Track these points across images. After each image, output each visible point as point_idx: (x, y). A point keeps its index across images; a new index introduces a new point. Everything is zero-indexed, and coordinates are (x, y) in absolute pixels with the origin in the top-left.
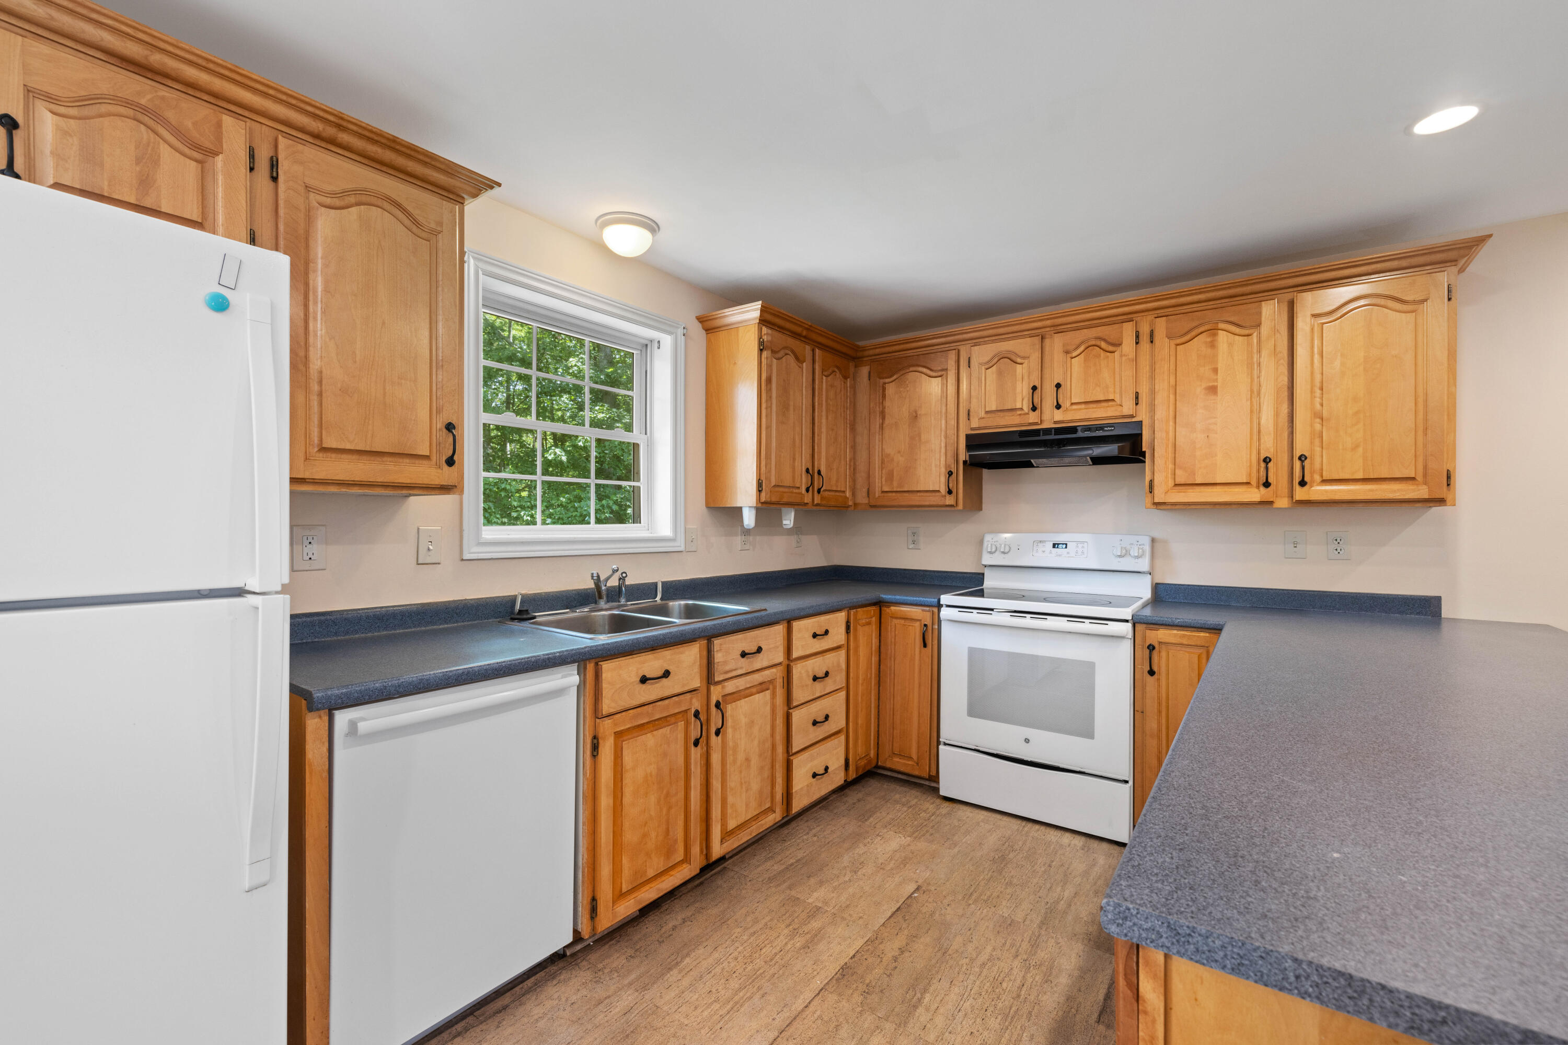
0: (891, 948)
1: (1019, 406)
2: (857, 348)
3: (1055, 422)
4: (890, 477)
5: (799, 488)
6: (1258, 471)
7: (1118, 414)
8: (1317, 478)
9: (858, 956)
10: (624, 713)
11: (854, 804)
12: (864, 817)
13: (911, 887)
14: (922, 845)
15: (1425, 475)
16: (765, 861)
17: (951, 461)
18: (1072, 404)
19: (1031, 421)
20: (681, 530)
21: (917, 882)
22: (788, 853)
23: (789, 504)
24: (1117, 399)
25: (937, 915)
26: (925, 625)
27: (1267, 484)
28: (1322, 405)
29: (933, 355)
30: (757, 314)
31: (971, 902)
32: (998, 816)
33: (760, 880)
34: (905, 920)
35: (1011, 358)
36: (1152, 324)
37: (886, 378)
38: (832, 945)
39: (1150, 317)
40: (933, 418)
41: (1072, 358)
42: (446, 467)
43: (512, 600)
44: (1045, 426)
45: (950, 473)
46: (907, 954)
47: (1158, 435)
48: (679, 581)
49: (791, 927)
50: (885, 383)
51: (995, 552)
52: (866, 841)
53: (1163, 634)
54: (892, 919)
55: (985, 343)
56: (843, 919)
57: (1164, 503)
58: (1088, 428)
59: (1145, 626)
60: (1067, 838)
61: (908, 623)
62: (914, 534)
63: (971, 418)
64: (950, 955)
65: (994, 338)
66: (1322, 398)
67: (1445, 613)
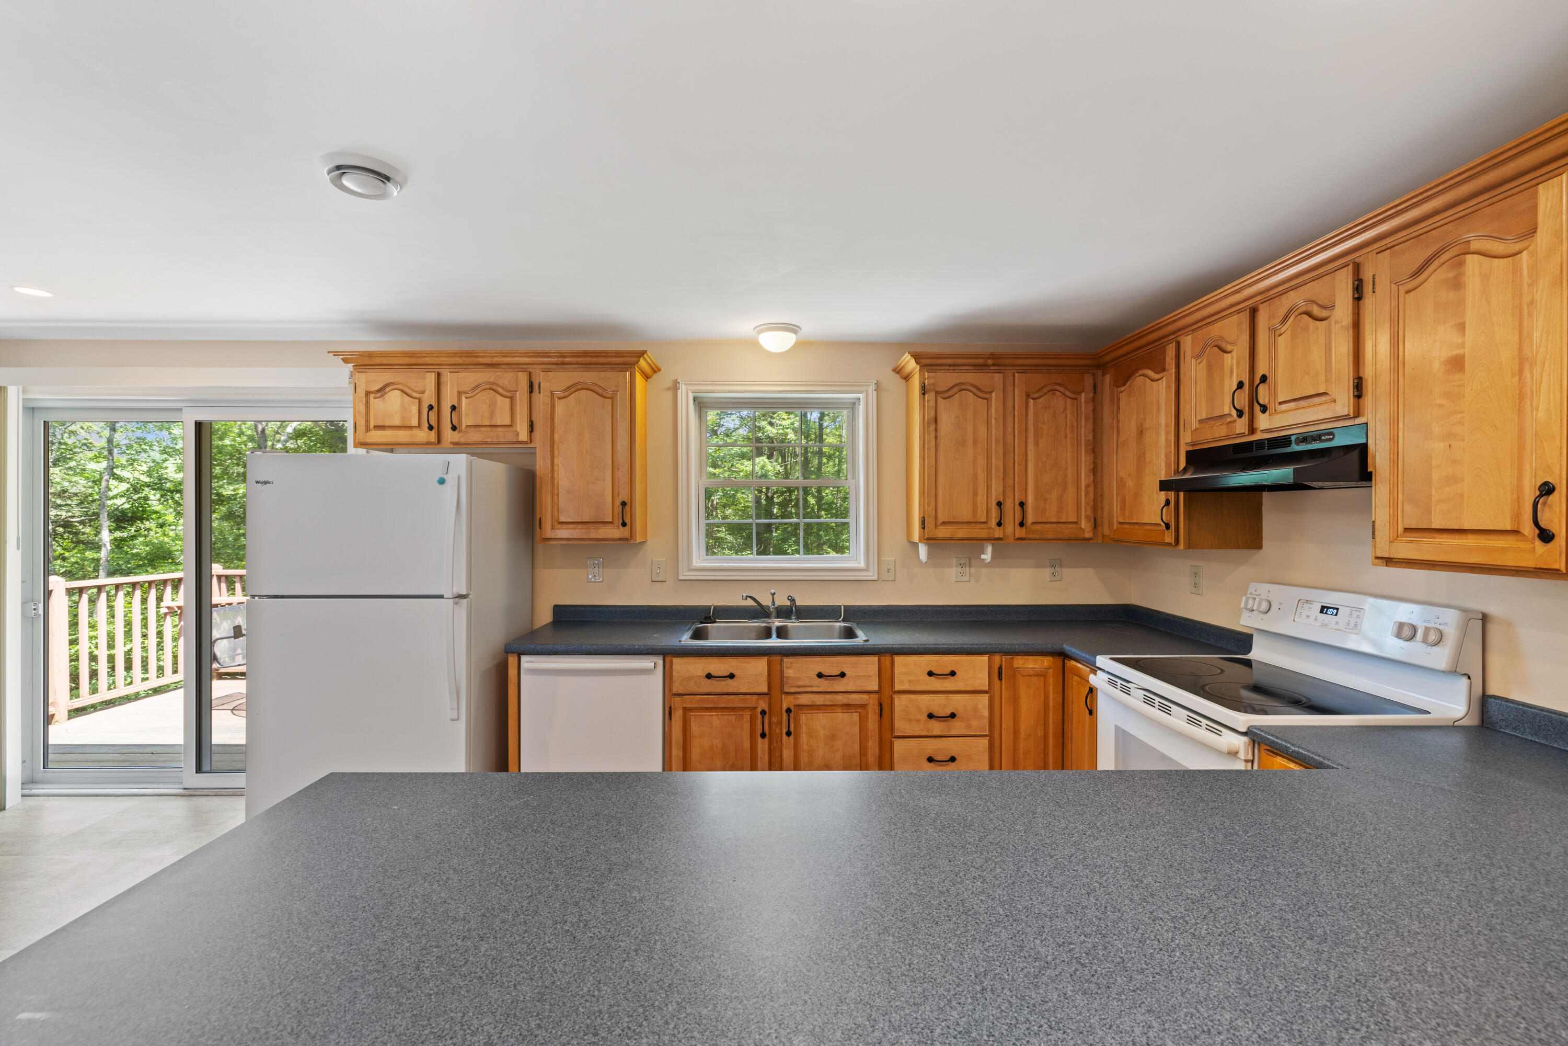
1: (1226, 411)
3: (1263, 432)
4: (1125, 506)
5: (984, 523)
7: (1330, 415)
10: (691, 697)
18: (1280, 403)
19: (1237, 432)
20: (874, 562)
23: (988, 539)
24: (1325, 393)
26: (1091, 689)
27: (1546, 536)
29: (1155, 352)
35: (1221, 346)
37: (1121, 386)
39: (1373, 253)
40: (1154, 432)
41: (1279, 336)
42: (621, 527)
43: (708, 608)
44: (1256, 436)
45: (1167, 503)
50: (1120, 393)
51: (1253, 610)
55: (1199, 329)
57: (1390, 559)
58: (1304, 439)
61: (1081, 682)
62: (1196, 575)
63: (1186, 430)
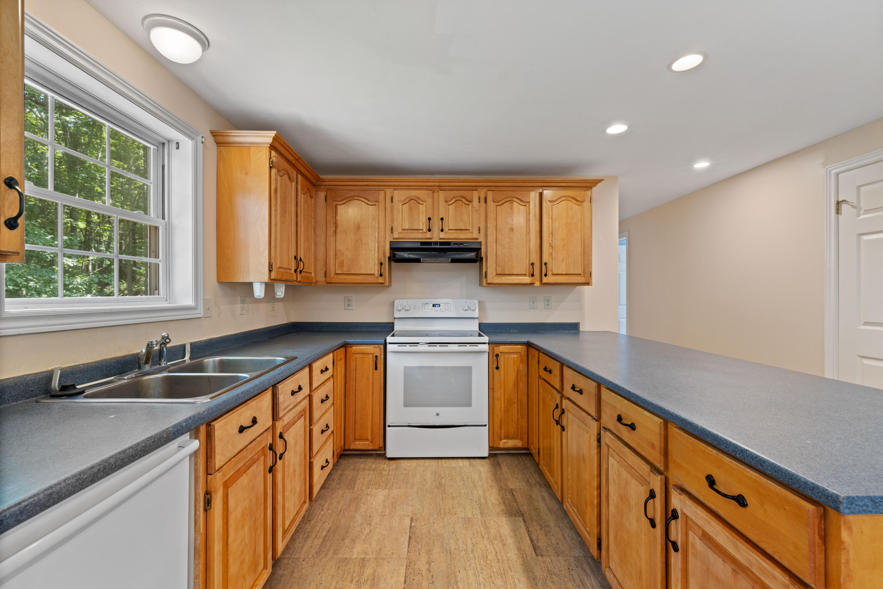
0: (421, 564)
1: (421, 228)
2: (318, 179)
3: (440, 239)
4: (342, 264)
5: (291, 269)
6: (529, 269)
7: (471, 237)
8: (551, 273)
9: (408, 579)
10: (228, 464)
11: (339, 479)
12: (351, 485)
13: (407, 521)
14: (395, 492)
15: (584, 273)
16: (305, 541)
17: (381, 256)
18: (449, 230)
19: (428, 237)
20: (201, 301)
21: (408, 516)
22: (318, 528)
23: (282, 281)
24: (471, 230)
25: (432, 532)
26: (376, 356)
27: (533, 275)
28: (552, 241)
29: (370, 192)
30: (270, 140)
31: (443, 516)
32: (423, 461)
33: (310, 556)
34: (418, 543)
35: (417, 200)
36: (486, 193)
37: (338, 201)
38: (388, 581)
39: (485, 190)
40: (370, 230)
41: (449, 205)
42: (5, 230)
43: (47, 376)
44: (434, 240)
45: (381, 264)
46: (433, 564)
47: (489, 249)
48: (200, 341)
49: (354, 581)
50: (337, 205)
51: (402, 310)
52: (363, 501)
53: (502, 348)
54: (410, 546)
55: (401, 189)
56: (383, 559)
57: (492, 284)
58: (455, 243)
59: (493, 345)
60: (460, 463)
61: (364, 356)
62: (349, 300)
63: (394, 232)
64: (454, 553)
65: (406, 187)
66: (552, 238)
67: (581, 329)
